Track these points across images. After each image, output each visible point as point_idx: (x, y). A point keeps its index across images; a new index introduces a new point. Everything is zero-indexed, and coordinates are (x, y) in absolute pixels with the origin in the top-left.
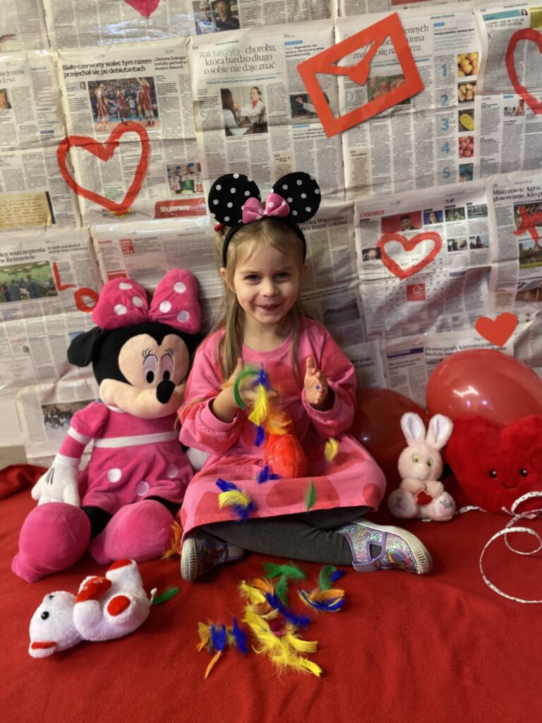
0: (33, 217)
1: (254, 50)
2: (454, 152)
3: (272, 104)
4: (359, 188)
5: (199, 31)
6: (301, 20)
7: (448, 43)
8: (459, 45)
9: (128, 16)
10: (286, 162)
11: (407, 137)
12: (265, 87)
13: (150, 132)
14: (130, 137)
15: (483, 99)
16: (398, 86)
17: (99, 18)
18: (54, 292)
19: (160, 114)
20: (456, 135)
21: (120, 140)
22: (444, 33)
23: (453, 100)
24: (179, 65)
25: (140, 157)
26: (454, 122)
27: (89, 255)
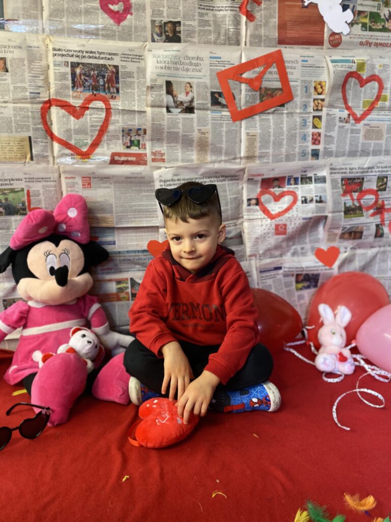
0: (16, 154)
1: (189, 58)
2: (309, 140)
3: (198, 95)
4: (250, 158)
5: (153, 41)
6: (222, 44)
7: (309, 73)
8: (315, 76)
10: (205, 135)
11: (282, 128)
12: (195, 83)
13: (112, 102)
14: (97, 105)
15: (328, 110)
16: (278, 95)
17: (83, 19)
18: (25, 212)
19: (121, 91)
20: (311, 130)
21: (90, 106)
22: (308, 67)
23: (310, 109)
25: (103, 120)
26: (310, 122)
27: (55, 186)
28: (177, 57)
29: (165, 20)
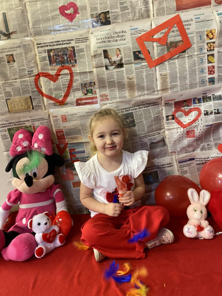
0: (25, 107)
1: (117, 33)
2: (206, 72)
3: (125, 55)
4: (164, 90)
6: (137, 19)
7: (202, 26)
8: (207, 27)
9: (63, 21)
10: (132, 80)
11: (185, 67)
12: (122, 48)
13: (73, 69)
14: (65, 72)
15: (218, 49)
16: (180, 45)
17: (51, 23)
19: (77, 62)
20: (207, 65)
21: (61, 73)
22: (200, 22)
23: (204, 50)
24: (85, 41)
25: (69, 80)
26: (206, 60)
27: (47, 122)
28: (109, 34)
29: (99, 12)
